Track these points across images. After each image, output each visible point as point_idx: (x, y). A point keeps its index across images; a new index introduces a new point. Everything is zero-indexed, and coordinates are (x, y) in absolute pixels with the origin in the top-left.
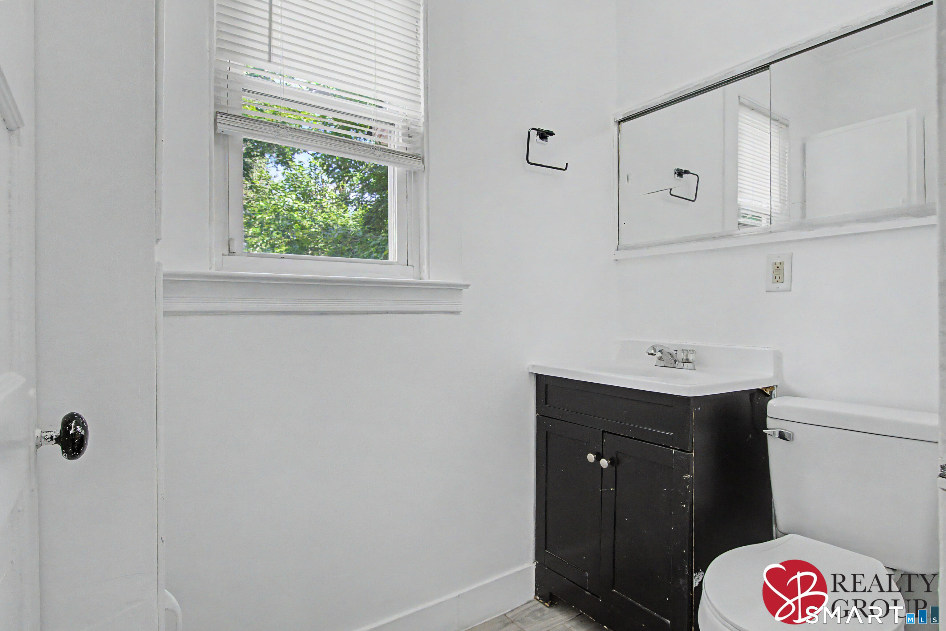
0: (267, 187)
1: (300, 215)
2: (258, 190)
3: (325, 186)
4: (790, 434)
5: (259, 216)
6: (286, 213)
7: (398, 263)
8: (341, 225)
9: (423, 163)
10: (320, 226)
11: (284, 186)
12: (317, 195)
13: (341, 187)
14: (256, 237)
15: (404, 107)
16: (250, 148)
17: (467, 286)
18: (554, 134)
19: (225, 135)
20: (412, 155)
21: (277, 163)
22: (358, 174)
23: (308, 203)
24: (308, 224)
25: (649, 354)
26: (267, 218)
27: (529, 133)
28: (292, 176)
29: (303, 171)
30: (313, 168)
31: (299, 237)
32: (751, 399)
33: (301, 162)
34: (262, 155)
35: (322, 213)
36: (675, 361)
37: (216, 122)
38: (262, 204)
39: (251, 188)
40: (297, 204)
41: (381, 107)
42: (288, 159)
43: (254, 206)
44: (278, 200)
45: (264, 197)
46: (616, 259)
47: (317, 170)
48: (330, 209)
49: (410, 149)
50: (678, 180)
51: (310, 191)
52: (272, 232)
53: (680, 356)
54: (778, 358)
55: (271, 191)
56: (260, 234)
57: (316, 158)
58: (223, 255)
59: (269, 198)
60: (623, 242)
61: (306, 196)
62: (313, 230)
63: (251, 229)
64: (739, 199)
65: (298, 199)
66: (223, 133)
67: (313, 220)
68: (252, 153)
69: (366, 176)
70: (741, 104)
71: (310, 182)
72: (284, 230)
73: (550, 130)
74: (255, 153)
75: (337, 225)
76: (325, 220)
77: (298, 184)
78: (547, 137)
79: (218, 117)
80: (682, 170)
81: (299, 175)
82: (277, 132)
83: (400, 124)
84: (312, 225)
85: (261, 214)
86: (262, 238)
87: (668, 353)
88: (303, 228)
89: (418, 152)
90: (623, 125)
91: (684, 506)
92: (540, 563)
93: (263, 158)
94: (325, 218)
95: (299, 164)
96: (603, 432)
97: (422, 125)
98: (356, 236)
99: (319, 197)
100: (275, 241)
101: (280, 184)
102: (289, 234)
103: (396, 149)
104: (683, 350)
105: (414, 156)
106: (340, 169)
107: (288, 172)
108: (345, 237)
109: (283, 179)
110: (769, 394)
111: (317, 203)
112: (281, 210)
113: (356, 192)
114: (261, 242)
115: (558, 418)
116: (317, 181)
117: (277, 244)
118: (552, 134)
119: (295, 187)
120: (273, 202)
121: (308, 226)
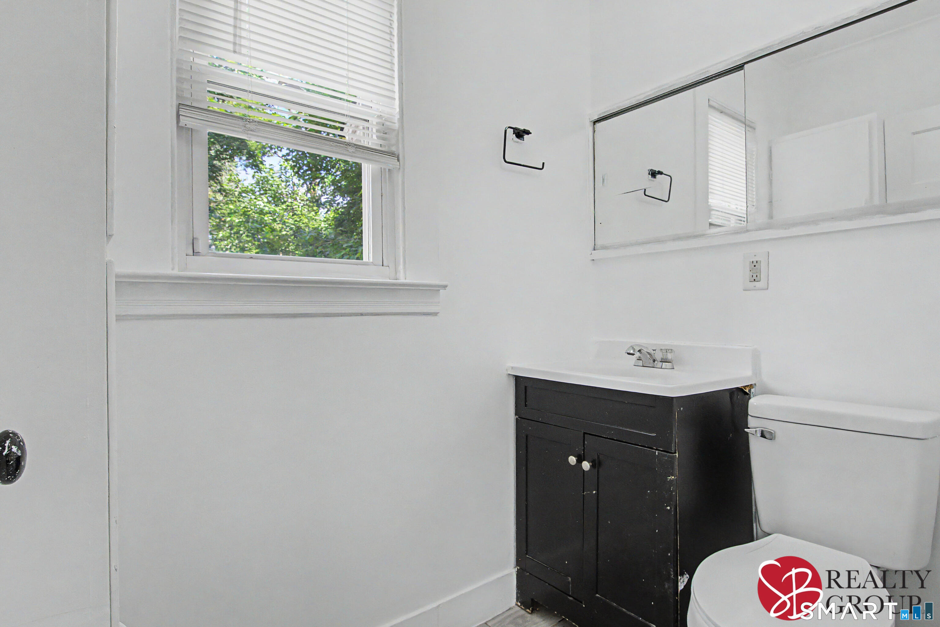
0: (237, 189)
1: (271, 218)
2: (227, 193)
3: (296, 189)
4: (772, 433)
5: (228, 219)
6: (256, 216)
7: (373, 264)
8: (312, 228)
9: (398, 160)
10: (291, 229)
11: (254, 189)
12: (288, 198)
13: (312, 190)
14: (224, 240)
15: (378, 103)
16: (219, 150)
17: (445, 287)
18: (531, 133)
19: (188, 129)
20: (387, 152)
21: (247, 166)
22: (330, 176)
23: (279, 206)
24: (279, 227)
25: (629, 354)
26: (237, 221)
27: (506, 131)
28: (262, 179)
29: (273, 173)
30: (283, 171)
31: (269, 239)
32: (731, 398)
33: (271, 165)
34: (232, 157)
35: (293, 215)
36: (654, 361)
37: (178, 116)
38: (231, 207)
39: (220, 191)
40: (268, 207)
41: (355, 103)
42: (259, 162)
43: (224, 209)
44: (248, 203)
45: (233, 200)
46: (593, 259)
47: (288, 173)
48: (301, 211)
49: (385, 146)
50: (652, 180)
51: (281, 194)
52: (242, 235)
53: (658, 356)
54: (756, 357)
55: (240, 193)
56: (228, 237)
57: (287, 160)
58: (186, 255)
59: (239, 201)
60: (599, 242)
61: (277, 199)
62: (284, 233)
63: (221, 232)
64: (710, 200)
65: (269, 202)
66: (186, 126)
67: (284, 223)
68: (221, 156)
69: (337, 178)
70: (710, 106)
71: (281, 184)
72: (254, 233)
73: (527, 129)
74: (224, 156)
75: (309, 228)
76: (296, 222)
77: (269, 186)
78: (523, 136)
79: (180, 109)
80: (656, 171)
81: (270, 178)
82: (245, 127)
83: (374, 121)
84: (283, 228)
85: (230, 217)
86: (231, 241)
87: (648, 353)
88: (273, 230)
89: (393, 149)
90: (598, 125)
91: (669, 508)
92: (521, 568)
93: (232, 161)
94: (296, 221)
95: (270, 167)
96: (585, 433)
97: (396, 121)
98: (328, 238)
99: (290, 200)
100: (245, 244)
101: (250, 187)
102: (259, 237)
103: (370, 146)
104: (661, 349)
105: (389, 153)
106: (311, 171)
107: (258, 175)
108: (316, 239)
109: (254, 182)
110: (748, 392)
111: (288, 206)
112: (251, 212)
113: (327, 195)
114: (230, 245)
115: (538, 420)
116: (288, 184)
117: (247, 247)
118: (528, 133)
119: (266, 190)
120: (243, 205)
121: (279, 229)
